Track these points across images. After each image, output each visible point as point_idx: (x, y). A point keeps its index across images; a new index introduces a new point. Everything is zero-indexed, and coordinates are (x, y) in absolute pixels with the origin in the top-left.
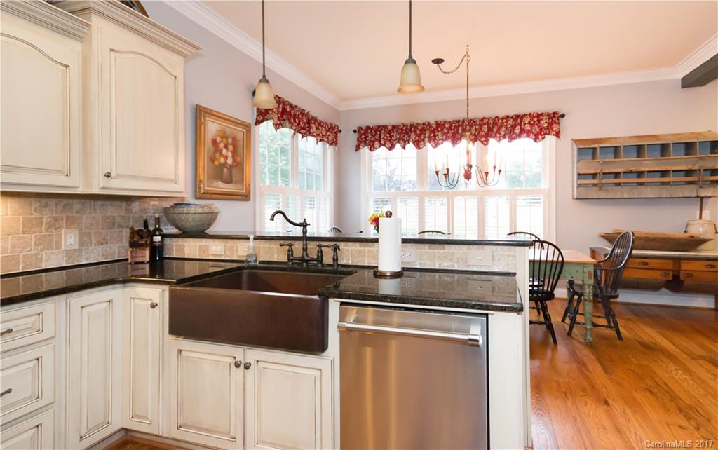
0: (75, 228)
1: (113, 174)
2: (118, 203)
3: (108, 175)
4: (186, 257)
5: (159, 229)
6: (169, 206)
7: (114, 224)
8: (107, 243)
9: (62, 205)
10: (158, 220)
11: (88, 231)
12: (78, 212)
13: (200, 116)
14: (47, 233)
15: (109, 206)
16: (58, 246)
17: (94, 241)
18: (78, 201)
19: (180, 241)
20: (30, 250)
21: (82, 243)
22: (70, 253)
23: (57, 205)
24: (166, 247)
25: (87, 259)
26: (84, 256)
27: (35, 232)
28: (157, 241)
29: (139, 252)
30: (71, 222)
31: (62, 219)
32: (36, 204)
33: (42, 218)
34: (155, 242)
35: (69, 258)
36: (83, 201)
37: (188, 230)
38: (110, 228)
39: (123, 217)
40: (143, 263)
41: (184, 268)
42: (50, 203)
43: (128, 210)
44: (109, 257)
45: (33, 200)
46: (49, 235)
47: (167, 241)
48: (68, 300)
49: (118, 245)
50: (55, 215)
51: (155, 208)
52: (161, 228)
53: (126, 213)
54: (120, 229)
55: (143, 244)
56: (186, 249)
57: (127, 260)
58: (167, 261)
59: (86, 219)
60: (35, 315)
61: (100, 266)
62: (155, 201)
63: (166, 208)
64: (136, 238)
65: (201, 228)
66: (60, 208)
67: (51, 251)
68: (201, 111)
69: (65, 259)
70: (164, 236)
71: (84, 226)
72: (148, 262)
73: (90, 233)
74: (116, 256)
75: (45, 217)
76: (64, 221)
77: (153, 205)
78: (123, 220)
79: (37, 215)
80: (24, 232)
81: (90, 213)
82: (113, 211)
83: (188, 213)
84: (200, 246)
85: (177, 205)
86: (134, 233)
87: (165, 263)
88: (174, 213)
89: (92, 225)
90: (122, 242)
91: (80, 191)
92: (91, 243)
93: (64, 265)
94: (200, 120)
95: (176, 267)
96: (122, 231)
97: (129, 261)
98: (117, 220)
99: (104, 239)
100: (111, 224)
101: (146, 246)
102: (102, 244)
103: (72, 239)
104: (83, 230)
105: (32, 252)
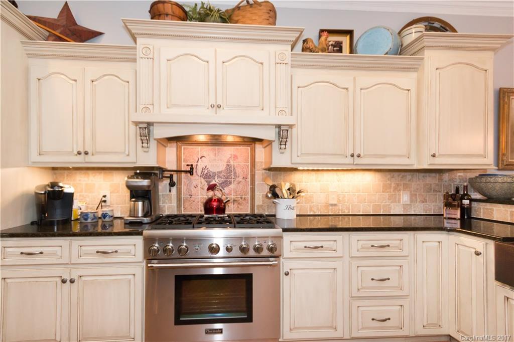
0: (408, 191)
1: (437, 155)
2: (433, 175)
3: (434, 156)
4: (495, 219)
5: (467, 195)
6: (474, 177)
7: (431, 190)
8: (426, 202)
9: (401, 176)
10: (466, 188)
11: (415, 193)
12: (409, 181)
13: (504, 97)
14: (394, 193)
15: (428, 177)
16: (399, 202)
17: (418, 200)
18: (409, 173)
19: (488, 206)
20: (386, 202)
21: (411, 201)
22: (405, 206)
23: (398, 176)
24: (473, 210)
25: (415, 211)
26: (412, 210)
27: (388, 192)
28: (466, 203)
29: (452, 211)
30: (406, 187)
31: (401, 185)
32: (388, 175)
33: (391, 184)
34: (464, 204)
35: (404, 209)
36: (412, 173)
37: (495, 197)
38: (428, 192)
39: (437, 185)
40: (455, 219)
41: (492, 229)
42: (395, 175)
43: (440, 180)
44: (428, 211)
45: (387, 173)
46: (395, 194)
47: (474, 204)
48: (416, 235)
49: (433, 204)
50: (398, 183)
51: (460, 178)
52: (469, 193)
53: (439, 182)
54: (435, 193)
55: (455, 205)
56: (495, 212)
57: (443, 215)
58: (475, 220)
59: (414, 185)
60: (398, 240)
61: (422, 217)
62: (461, 173)
63: (472, 178)
64: (450, 200)
65: (509, 196)
66: (400, 178)
67: (396, 204)
68: (504, 93)
69: (402, 209)
70: (471, 200)
71: (412, 189)
72: (459, 219)
73: (416, 195)
74: (432, 211)
75: (393, 183)
76: (402, 186)
77: (459, 176)
78: (437, 187)
79: (389, 182)
80: (383, 192)
81: (416, 182)
82: (431, 180)
83: (495, 182)
84: (511, 212)
85: (482, 176)
86: (447, 196)
87: (472, 223)
88: (481, 182)
89: (417, 189)
90: (436, 202)
91: (415, 167)
92: (417, 201)
93: (402, 213)
94: (504, 101)
95: (484, 227)
96: (436, 195)
97: (444, 216)
98: (433, 186)
99: (425, 199)
100: (429, 189)
101: (458, 207)
102: (423, 202)
103: (407, 198)
104: (412, 192)
105: (387, 203)
